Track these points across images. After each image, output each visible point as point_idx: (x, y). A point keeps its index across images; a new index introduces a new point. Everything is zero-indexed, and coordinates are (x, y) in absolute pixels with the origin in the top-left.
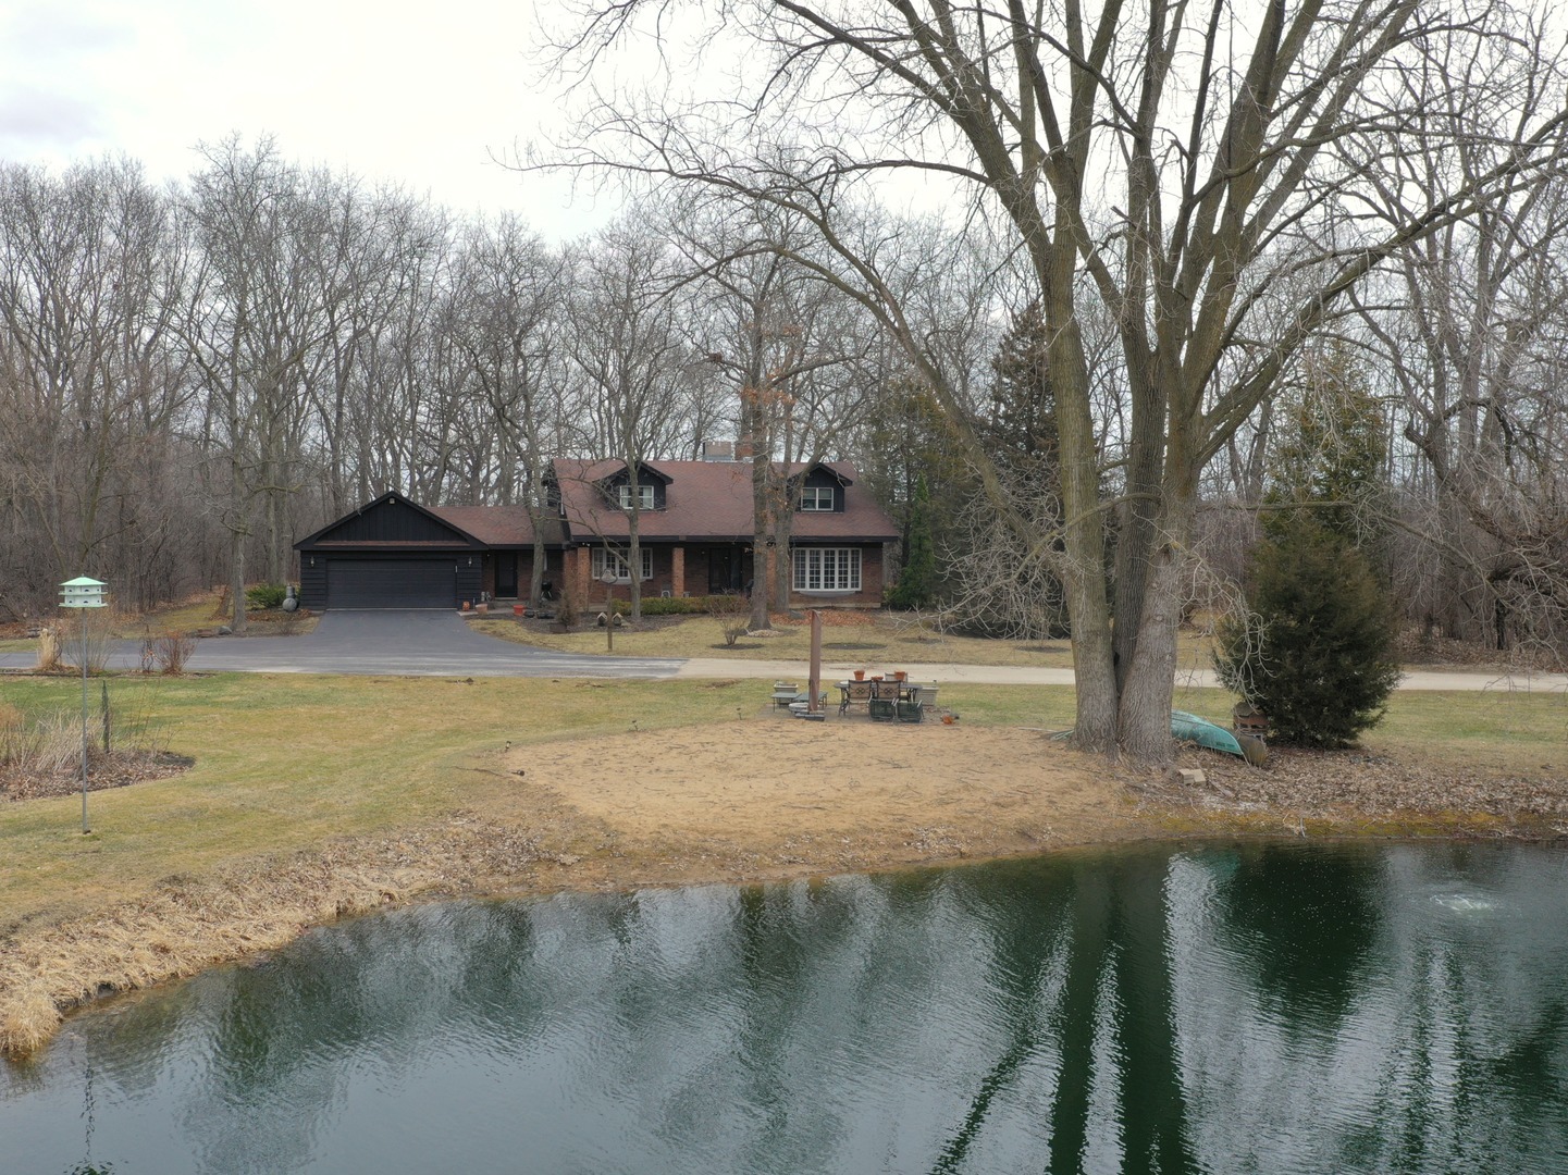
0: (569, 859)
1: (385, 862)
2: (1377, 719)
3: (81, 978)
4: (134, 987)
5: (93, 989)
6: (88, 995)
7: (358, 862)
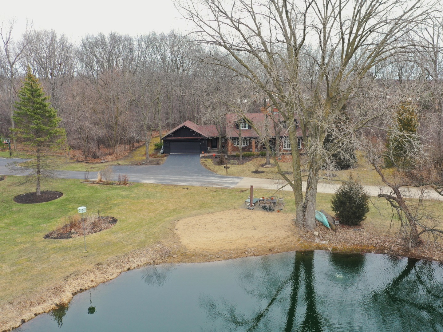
0: (175, 256)
1: (140, 256)
2: (364, 219)
3: (77, 288)
4: (86, 289)
5: (79, 290)
6: (78, 291)
7: (135, 257)
